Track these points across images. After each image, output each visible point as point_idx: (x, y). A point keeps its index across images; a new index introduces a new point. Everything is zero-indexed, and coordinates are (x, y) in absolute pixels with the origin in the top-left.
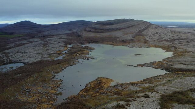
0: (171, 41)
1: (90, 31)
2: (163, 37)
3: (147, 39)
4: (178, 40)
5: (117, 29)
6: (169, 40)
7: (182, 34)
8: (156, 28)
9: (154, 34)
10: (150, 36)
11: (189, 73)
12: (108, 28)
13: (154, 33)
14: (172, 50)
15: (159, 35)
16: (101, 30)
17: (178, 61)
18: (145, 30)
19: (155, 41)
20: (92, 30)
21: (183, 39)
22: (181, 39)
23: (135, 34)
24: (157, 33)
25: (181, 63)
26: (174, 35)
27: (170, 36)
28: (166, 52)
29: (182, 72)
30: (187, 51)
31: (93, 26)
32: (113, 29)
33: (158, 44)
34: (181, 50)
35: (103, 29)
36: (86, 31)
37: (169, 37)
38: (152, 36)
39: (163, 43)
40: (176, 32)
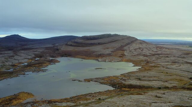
0: (150, 56)
1: (71, 45)
2: (145, 52)
3: (125, 54)
4: (158, 54)
5: (99, 44)
6: (148, 54)
7: (167, 50)
8: (141, 43)
9: (135, 50)
10: (130, 51)
11: (137, 90)
12: (90, 43)
13: (137, 48)
14: (142, 64)
15: (141, 50)
16: (83, 44)
17: (137, 76)
18: (128, 45)
19: (132, 55)
20: (73, 44)
21: (164, 54)
22: (162, 54)
23: (115, 48)
24: (140, 48)
25: (137, 79)
26: (157, 51)
27: (153, 51)
28: (134, 66)
29: (130, 88)
30: (159, 65)
31: (76, 41)
32: (94, 43)
33: (132, 59)
34: (153, 65)
35: (85, 44)
36: (67, 45)
37: (150, 52)
38: (133, 51)
39: (138, 57)
40: (161, 48)
